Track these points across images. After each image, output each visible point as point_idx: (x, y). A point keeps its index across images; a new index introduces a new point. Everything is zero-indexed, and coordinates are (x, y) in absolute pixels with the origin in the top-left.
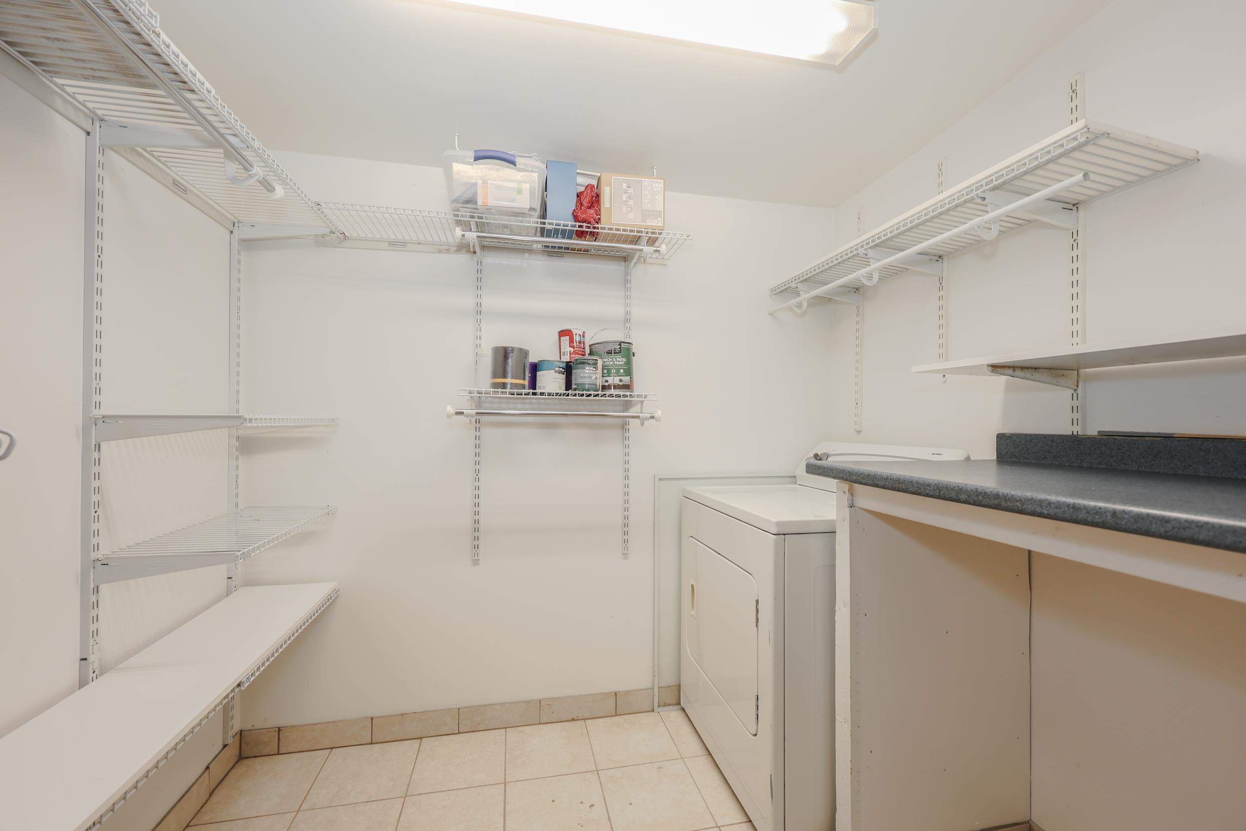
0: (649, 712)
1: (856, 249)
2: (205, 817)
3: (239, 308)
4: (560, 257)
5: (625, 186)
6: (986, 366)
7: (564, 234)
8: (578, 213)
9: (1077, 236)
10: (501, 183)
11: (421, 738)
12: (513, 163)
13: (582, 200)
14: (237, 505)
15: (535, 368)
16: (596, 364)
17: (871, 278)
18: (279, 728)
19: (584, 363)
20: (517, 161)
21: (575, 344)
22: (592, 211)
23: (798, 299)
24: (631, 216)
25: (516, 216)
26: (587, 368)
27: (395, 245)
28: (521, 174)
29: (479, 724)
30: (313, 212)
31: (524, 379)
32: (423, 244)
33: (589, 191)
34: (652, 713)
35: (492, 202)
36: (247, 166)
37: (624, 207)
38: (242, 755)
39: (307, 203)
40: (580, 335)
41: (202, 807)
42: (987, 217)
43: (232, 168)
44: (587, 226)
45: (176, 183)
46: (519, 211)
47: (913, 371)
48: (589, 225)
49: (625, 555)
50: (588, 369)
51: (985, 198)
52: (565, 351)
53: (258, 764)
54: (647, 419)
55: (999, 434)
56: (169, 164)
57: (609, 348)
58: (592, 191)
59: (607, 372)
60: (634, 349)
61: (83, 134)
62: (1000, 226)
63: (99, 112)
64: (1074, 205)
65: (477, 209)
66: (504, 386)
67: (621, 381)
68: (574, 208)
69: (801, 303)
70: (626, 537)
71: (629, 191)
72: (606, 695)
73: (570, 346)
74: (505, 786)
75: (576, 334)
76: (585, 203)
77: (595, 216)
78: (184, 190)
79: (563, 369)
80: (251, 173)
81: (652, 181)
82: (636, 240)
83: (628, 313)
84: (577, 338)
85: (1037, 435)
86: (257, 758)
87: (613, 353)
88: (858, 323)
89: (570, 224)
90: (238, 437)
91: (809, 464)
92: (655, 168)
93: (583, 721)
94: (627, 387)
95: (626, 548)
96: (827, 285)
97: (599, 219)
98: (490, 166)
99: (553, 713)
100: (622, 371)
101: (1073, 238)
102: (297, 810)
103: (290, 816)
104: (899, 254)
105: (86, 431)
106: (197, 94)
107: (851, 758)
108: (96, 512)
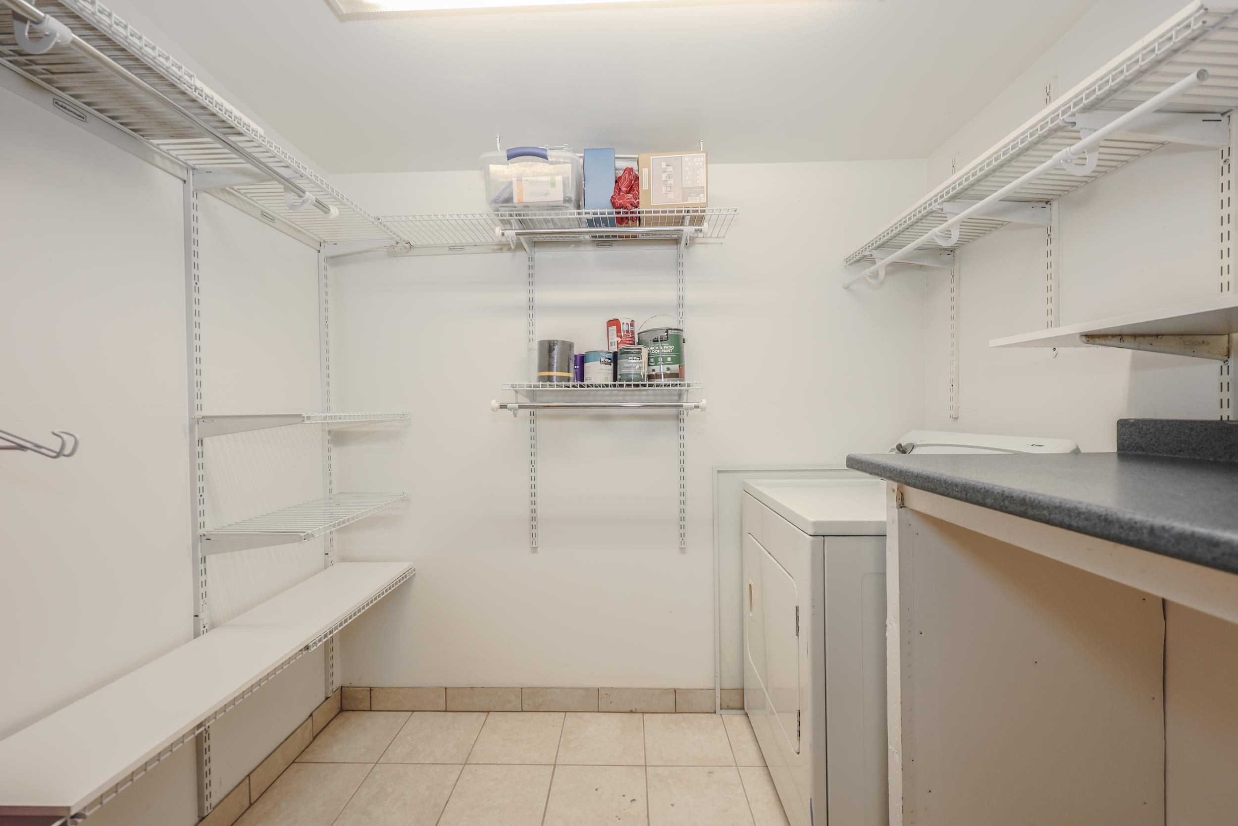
0: (711, 713)
1: (930, 205)
2: (307, 757)
3: (327, 318)
4: (609, 245)
5: (664, 165)
6: (1078, 336)
7: (605, 222)
8: (615, 199)
9: (1229, 155)
10: (534, 179)
11: (488, 712)
12: (545, 157)
13: (620, 185)
14: (330, 491)
15: (582, 360)
16: (639, 353)
17: (949, 236)
18: (371, 688)
19: (628, 353)
20: (548, 154)
21: (622, 334)
22: (630, 195)
23: (874, 268)
24: (671, 196)
25: (553, 209)
26: (630, 358)
27: (454, 249)
28: (551, 167)
29: (540, 705)
30: (374, 226)
31: (569, 372)
32: (478, 245)
33: (627, 175)
34: (713, 715)
35: (527, 199)
36: (300, 192)
37: (663, 187)
38: (343, 708)
39: (366, 219)
40: (628, 324)
41: (307, 747)
42: (1078, 145)
43: (291, 197)
44: (624, 212)
45: (264, 214)
46: (554, 204)
47: (990, 346)
48: (626, 210)
49: (683, 550)
50: (633, 359)
51: (1075, 123)
52: (613, 341)
53: (354, 718)
54: (691, 409)
55: (1120, 419)
56: (255, 199)
57: (654, 336)
58: (630, 174)
59: (652, 360)
60: (685, 335)
61: (181, 183)
62: (1099, 153)
63: (190, 163)
64: (1223, 114)
65: (515, 207)
66: (550, 379)
67: (668, 369)
68: (612, 194)
69: (877, 271)
70: (682, 531)
71: (668, 170)
72: (665, 691)
73: (617, 336)
74: (554, 768)
75: (623, 323)
76: (624, 189)
77: (633, 200)
78: (272, 219)
79: (609, 359)
80: (303, 198)
81: (693, 156)
82: (680, 221)
83: (681, 298)
84: (624, 328)
85: (1171, 421)
86: (355, 712)
87: (659, 341)
88: (952, 290)
89: (608, 211)
90: (330, 432)
91: (849, 458)
92: (702, 140)
93: (642, 714)
94: (675, 375)
95: (683, 542)
96: (901, 248)
97: (638, 203)
98: (524, 163)
99: (611, 702)
100: (669, 359)
101: (1222, 158)
102: (375, 762)
103: (370, 766)
104: (978, 204)
105: (191, 429)
106: (245, 136)
107: (903, 794)
108: (201, 496)
